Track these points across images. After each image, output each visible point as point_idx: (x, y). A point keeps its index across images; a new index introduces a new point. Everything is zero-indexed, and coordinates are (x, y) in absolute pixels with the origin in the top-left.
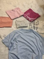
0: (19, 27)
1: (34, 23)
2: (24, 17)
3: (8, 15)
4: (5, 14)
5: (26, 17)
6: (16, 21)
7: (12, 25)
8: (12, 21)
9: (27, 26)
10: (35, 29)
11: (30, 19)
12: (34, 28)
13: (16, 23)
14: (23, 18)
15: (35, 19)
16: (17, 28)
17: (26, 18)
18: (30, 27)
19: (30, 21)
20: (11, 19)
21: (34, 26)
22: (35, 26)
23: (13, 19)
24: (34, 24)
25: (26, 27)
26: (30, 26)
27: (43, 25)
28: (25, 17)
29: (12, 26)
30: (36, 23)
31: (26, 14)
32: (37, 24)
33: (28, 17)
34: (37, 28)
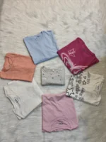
1: (80, 78)
6: (43, 67)
7: (33, 76)
10: (79, 92)
11: (73, 67)
13: (43, 72)
16: (43, 85)
18: (70, 87)
19: (72, 72)
21: (77, 86)
22: (79, 85)
23: (37, 64)
24: (78, 80)
25: (61, 85)
26: (69, 84)
27: (98, 85)
30: (83, 79)
32: (86, 80)
34: (83, 91)
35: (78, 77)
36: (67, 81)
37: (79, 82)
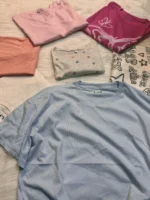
0: (67, 76)
1: (132, 56)
2: (87, 34)
3: (22, 30)
4: (8, 29)
5: (97, 34)
6: (55, 49)
7: (36, 66)
8: (38, 53)
9: (99, 69)
10: (138, 81)
11: (113, 41)
12: (133, 76)
13: (55, 57)
14: (82, 41)
15: (134, 40)
16: (59, 79)
17: (95, 37)
18: (116, 73)
19: (114, 49)
20: (34, 46)
21: (131, 70)
22: (135, 67)
23: (42, 45)
24: (129, 59)
25: (97, 73)
26: (113, 68)
28: (92, 36)
29: (37, 73)
30: (139, 58)
31: (98, 24)
32: (145, 59)
33: (105, 36)
34: (145, 76)
35: (127, 56)
36: (107, 67)
37: (132, 62)
